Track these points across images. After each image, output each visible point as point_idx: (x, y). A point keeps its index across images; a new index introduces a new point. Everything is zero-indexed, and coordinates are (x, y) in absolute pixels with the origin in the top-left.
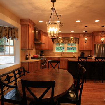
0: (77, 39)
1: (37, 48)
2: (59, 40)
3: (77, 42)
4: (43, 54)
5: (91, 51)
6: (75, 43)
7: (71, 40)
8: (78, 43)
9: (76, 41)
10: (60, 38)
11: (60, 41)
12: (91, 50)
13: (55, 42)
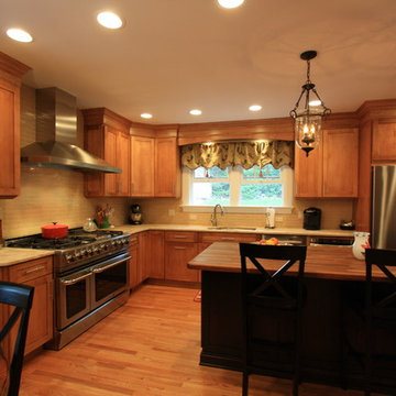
0: (286, 149)
1: (90, 189)
2: (204, 156)
3: (287, 160)
4: (137, 217)
5: (354, 201)
6: (277, 164)
7: (259, 152)
8: (292, 165)
9: (281, 156)
10: (208, 144)
11: (208, 161)
12: (355, 195)
13: (185, 163)
